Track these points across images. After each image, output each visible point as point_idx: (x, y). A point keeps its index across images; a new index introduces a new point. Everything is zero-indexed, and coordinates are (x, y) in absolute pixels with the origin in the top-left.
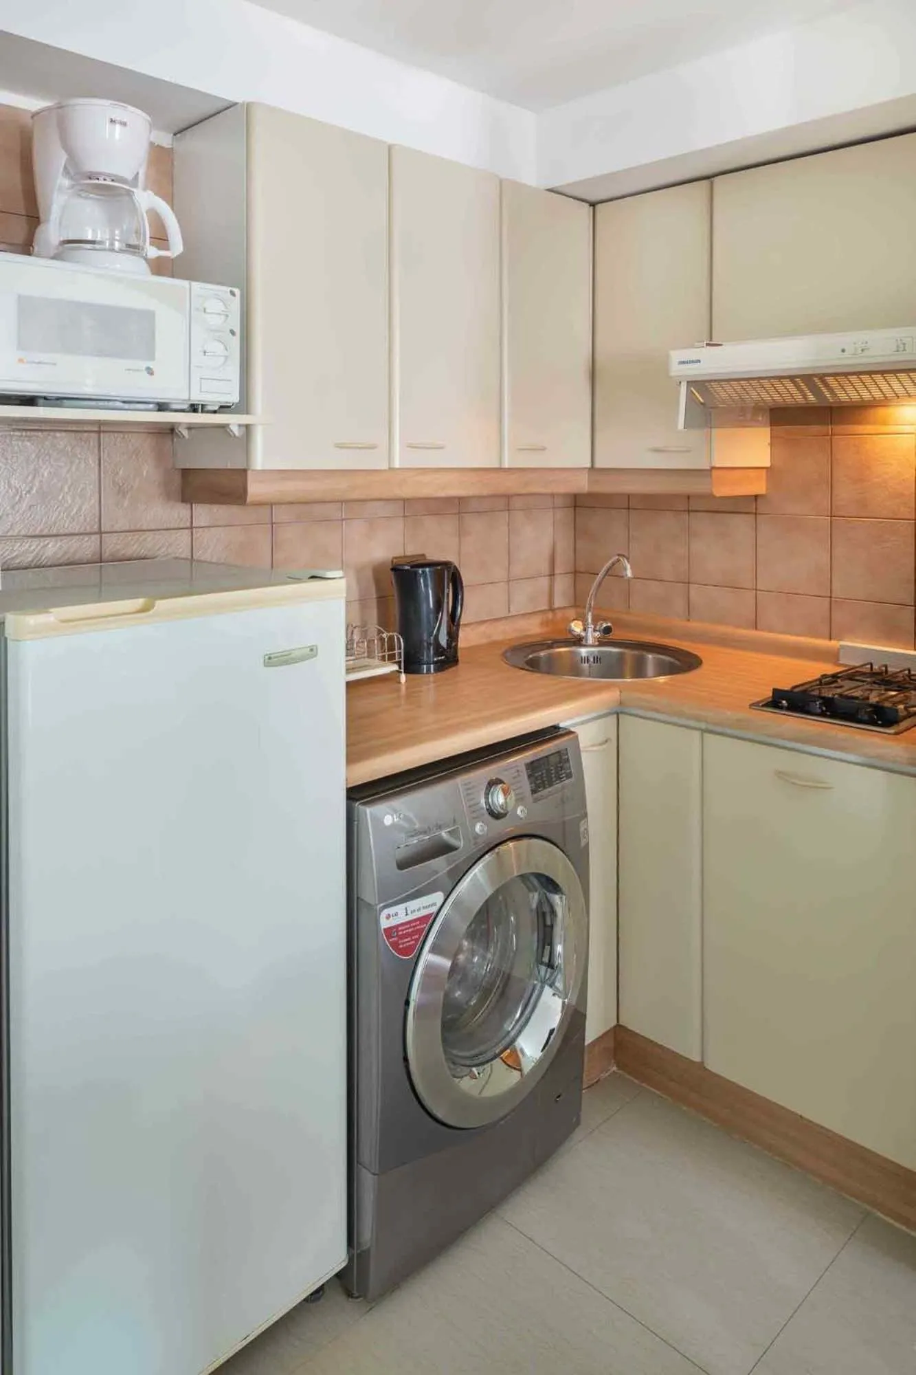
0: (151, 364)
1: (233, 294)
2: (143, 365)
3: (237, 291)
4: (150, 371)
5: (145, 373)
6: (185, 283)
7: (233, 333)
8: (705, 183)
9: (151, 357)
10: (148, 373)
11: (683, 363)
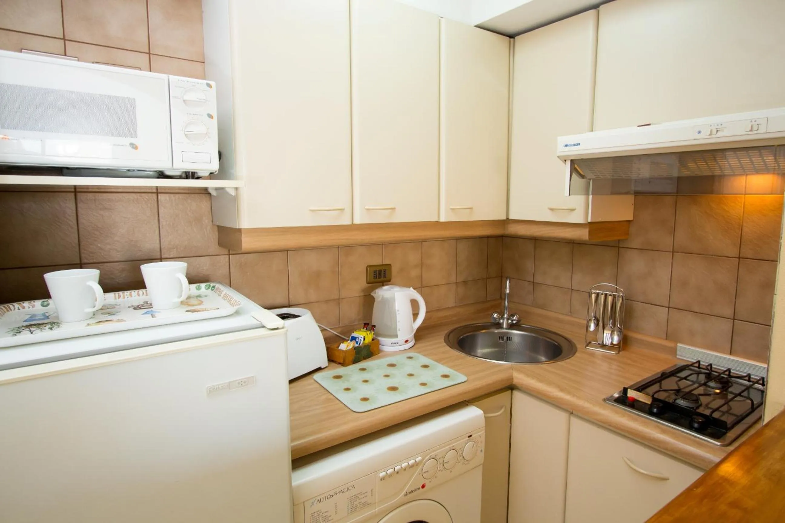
0: (133, 140)
1: (209, 86)
2: (128, 140)
3: (212, 83)
4: (134, 147)
5: (130, 149)
6: (164, 76)
7: (210, 116)
8: (592, 12)
9: (134, 134)
10: (133, 148)
11: (567, 146)
